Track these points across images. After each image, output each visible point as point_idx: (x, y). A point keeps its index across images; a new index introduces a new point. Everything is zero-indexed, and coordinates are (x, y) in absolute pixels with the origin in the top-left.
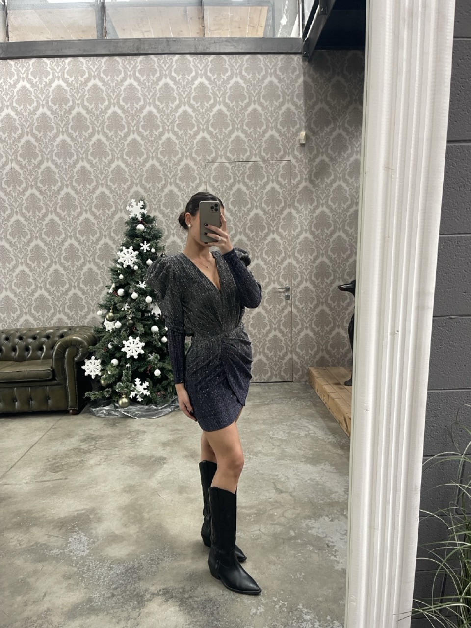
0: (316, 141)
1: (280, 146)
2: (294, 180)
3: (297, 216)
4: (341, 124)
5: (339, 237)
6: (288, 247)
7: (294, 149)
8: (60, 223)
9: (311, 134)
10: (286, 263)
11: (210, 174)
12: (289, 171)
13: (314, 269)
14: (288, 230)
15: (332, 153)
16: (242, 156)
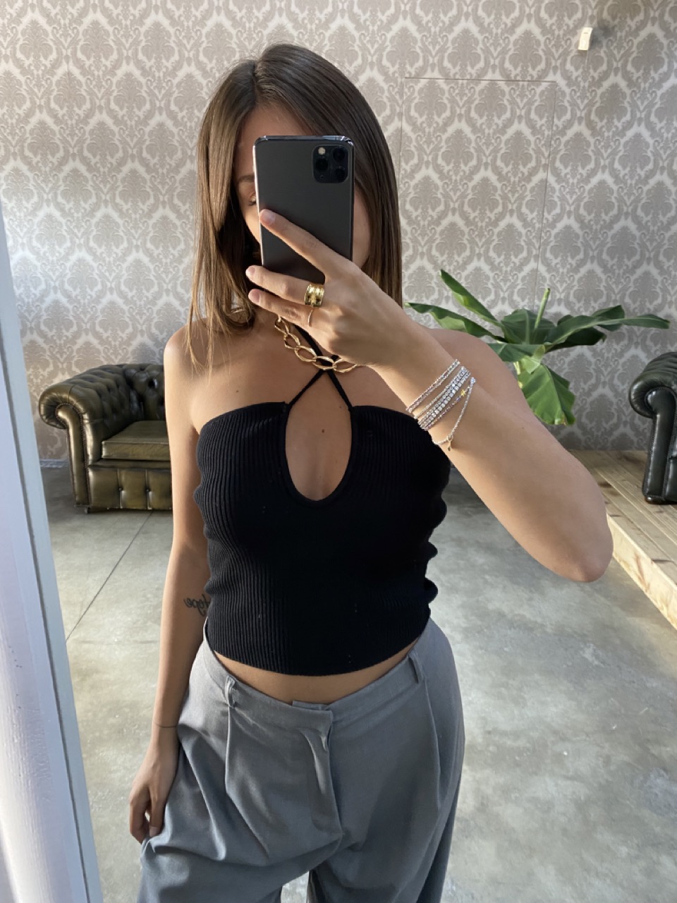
0: (608, 47)
1: (541, 53)
2: (559, 119)
3: (557, 187)
4: (657, 14)
5: (625, 229)
6: (534, 241)
7: (565, 61)
8: (147, 177)
9: (602, 32)
10: (527, 269)
11: (410, 100)
12: (552, 104)
13: (575, 283)
14: (538, 212)
15: (633, 70)
16: (469, 68)
